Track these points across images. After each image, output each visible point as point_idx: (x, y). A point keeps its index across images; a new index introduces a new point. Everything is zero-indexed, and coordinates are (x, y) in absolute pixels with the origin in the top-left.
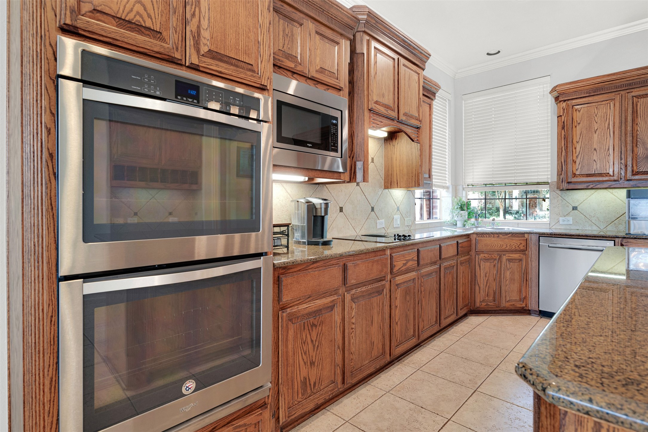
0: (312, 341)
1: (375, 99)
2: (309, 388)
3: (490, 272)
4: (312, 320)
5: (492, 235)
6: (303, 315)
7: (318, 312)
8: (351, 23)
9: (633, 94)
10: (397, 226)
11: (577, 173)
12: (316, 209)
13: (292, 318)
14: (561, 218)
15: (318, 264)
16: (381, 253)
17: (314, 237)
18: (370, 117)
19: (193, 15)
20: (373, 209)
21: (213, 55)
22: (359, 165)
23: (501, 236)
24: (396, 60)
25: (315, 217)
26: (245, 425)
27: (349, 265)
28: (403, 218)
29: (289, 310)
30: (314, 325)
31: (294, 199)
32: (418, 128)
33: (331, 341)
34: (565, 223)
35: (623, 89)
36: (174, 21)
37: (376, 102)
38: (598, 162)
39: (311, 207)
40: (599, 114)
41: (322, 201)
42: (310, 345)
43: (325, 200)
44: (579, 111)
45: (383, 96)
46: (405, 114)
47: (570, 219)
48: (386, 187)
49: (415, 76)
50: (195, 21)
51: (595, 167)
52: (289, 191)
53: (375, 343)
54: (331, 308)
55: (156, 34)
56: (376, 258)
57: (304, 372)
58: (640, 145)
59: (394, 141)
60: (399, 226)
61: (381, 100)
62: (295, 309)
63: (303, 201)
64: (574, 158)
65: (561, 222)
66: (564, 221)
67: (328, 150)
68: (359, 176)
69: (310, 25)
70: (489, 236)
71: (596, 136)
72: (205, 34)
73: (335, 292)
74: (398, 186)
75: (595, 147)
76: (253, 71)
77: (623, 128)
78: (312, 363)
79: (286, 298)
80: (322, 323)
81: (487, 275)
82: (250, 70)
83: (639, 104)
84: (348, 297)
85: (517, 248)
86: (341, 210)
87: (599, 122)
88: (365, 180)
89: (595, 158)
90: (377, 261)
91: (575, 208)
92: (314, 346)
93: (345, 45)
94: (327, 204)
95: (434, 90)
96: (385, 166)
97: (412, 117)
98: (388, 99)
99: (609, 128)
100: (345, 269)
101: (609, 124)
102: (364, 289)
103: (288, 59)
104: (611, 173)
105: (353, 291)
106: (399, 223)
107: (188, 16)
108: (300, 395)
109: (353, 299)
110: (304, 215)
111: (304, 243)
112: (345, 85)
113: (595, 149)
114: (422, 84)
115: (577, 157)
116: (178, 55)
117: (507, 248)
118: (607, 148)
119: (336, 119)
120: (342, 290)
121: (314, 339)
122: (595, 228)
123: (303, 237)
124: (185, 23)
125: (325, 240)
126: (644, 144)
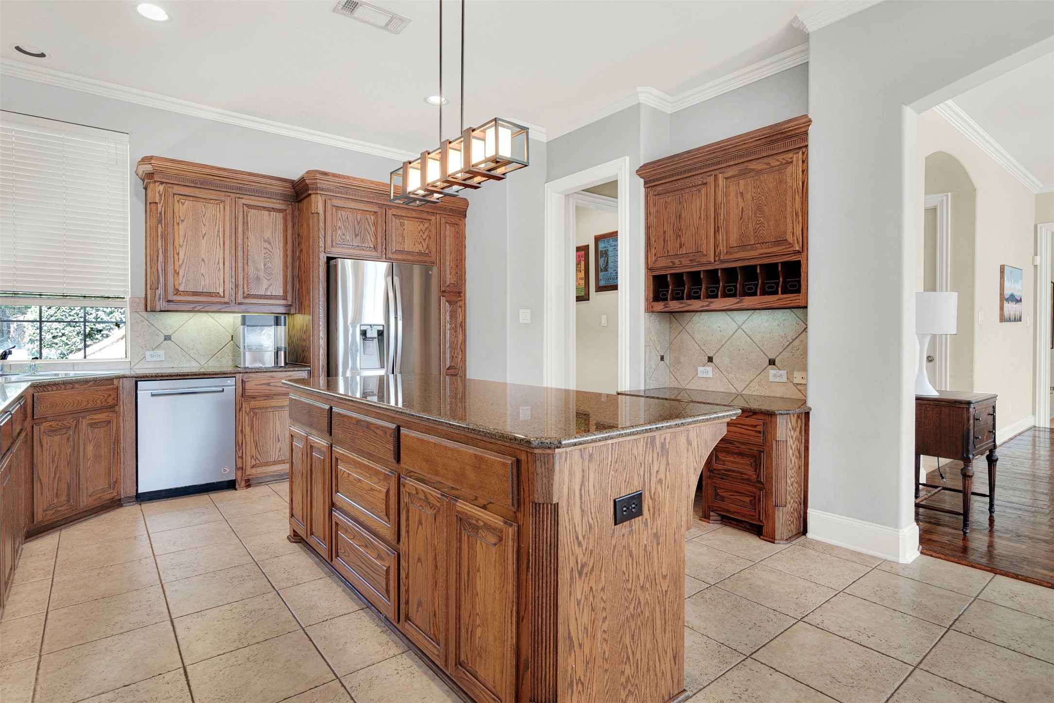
3: (60, 451)
5: (63, 387)
9: (243, 201)
11: (181, 289)
14: (148, 353)
23: (77, 386)
34: (155, 359)
35: (234, 191)
38: (207, 277)
40: (208, 215)
44: (183, 204)
47: (161, 353)
51: (203, 283)
58: (251, 264)
64: (177, 268)
65: (148, 359)
66: (151, 356)
70: (57, 388)
71: (203, 242)
75: (203, 256)
77: (233, 239)
81: (56, 459)
83: (249, 215)
85: (104, 404)
87: (207, 225)
89: (203, 271)
91: (168, 338)
99: (218, 236)
101: (219, 231)
104: (221, 293)
113: (203, 260)
115: (180, 266)
117: (89, 406)
118: (217, 260)
122: (194, 364)
126: (254, 262)
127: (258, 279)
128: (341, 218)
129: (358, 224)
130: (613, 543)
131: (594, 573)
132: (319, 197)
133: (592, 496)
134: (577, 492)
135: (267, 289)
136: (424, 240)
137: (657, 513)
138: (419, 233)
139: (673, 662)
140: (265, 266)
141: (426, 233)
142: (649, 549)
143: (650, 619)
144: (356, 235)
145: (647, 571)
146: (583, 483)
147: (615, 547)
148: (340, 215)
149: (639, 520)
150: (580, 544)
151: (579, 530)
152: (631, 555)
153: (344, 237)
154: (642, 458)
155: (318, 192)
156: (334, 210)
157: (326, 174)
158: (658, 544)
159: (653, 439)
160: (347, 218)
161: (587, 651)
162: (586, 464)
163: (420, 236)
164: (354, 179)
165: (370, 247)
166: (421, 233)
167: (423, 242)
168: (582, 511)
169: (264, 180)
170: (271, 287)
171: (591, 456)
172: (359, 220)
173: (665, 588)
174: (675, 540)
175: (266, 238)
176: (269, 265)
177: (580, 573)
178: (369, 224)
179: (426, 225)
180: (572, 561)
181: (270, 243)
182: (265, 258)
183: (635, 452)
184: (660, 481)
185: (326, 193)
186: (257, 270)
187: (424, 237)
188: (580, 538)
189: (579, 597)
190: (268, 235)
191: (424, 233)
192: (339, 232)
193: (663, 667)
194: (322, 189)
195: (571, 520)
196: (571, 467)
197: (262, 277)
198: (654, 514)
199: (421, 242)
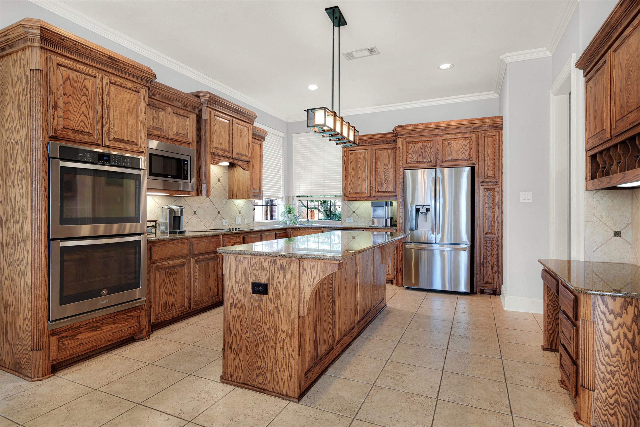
0: (170, 282)
1: (215, 146)
2: (168, 307)
4: (170, 271)
5: (301, 229)
6: (164, 268)
7: (174, 267)
8: (197, 106)
9: (376, 148)
10: (239, 224)
11: (351, 191)
12: (175, 212)
13: (158, 268)
15: (174, 241)
16: (216, 237)
17: (173, 229)
18: (211, 157)
19: (107, 123)
20: (219, 213)
21: (116, 140)
22: (204, 186)
23: (307, 229)
24: (231, 121)
25: (175, 217)
26: (132, 316)
27: (194, 243)
28: (243, 219)
29: (156, 265)
30: (171, 274)
31: (161, 206)
32: (248, 162)
33: (182, 283)
34: (349, 221)
35: (371, 144)
36: (97, 127)
37: (216, 148)
38: (360, 185)
39: (171, 211)
40: (361, 157)
41: (178, 208)
42: (169, 284)
43: (181, 207)
44: (352, 154)
45: (221, 144)
46: (237, 154)
47: (352, 218)
48: (229, 198)
49: (246, 130)
50: (107, 126)
51: (359, 188)
52: (157, 201)
53: (212, 288)
54: (182, 265)
55: (90, 134)
56: (212, 240)
57: (165, 298)
58: (378, 177)
59: (234, 168)
60: (240, 224)
61: (219, 146)
62: (160, 264)
63: (166, 207)
64: (350, 182)
66: (348, 220)
67: (182, 179)
68: (204, 192)
69: (170, 110)
71: (359, 170)
72: (113, 131)
73: (185, 256)
74: (237, 198)
75: (359, 176)
76: (137, 145)
77: (372, 166)
78: (170, 294)
79: (154, 258)
80: (176, 273)
82: (134, 145)
83: (378, 154)
84: (193, 261)
86: (195, 213)
87: (361, 162)
88: (208, 195)
89: (359, 183)
90: (213, 242)
91: (354, 212)
92: (171, 285)
93: (193, 117)
94: (182, 210)
95: (264, 136)
96: (229, 184)
97: (243, 155)
98: (225, 145)
99: (365, 166)
100: (191, 245)
101: (365, 164)
102: (204, 257)
103: (156, 130)
104: (366, 192)
105: (197, 258)
106: (240, 221)
107: (104, 123)
108: (163, 310)
109: (196, 262)
110: (167, 216)
111: (167, 232)
112: (193, 141)
113: (359, 178)
114: (251, 133)
115: (351, 182)
116: (99, 142)
118: (365, 177)
119: (187, 161)
120: (189, 257)
121: (172, 281)
122: (363, 224)
123: (166, 229)
124: (103, 126)
125: (181, 230)
126: (380, 176)
127: (382, 184)
128: (411, 148)
129: (421, 149)
130: (252, 301)
131: (242, 309)
132: (400, 139)
133: (241, 277)
134: (233, 273)
135: (386, 188)
136: (467, 151)
137: (277, 298)
138: (462, 147)
139: (289, 378)
140: (385, 177)
141: (468, 146)
142: (273, 313)
143: (274, 347)
144: (420, 156)
145: (271, 323)
146: (236, 271)
147: (252, 303)
148: (410, 146)
149: (265, 297)
150: (235, 294)
151: (234, 288)
152: (261, 310)
153: (413, 158)
154: (268, 268)
155: (399, 137)
156: (407, 144)
157: (401, 126)
158: (279, 313)
159: (275, 261)
160: (415, 147)
161: (238, 340)
162: (238, 263)
163: (463, 148)
164: (418, 125)
165: (429, 161)
166: (464, 147)
167: (465, 152)
168: (236, 282)
169: (383, 136)
170: (388, 187)
171: (240, 261)
172: (421, 147)
173: (283, 337)
174: (290, 317)
175: (385, 164)
176: (387, 176)
177: (235, 306)
178: (427, 148)
179: (468, 141)
180: (231, 301)
181: (387, 166)
182: (385, 173)
183: (264, 264)
184: (280, 283)
185: (403, 136)
186: (382, 180)
187: (466, 149)
188: (235, 292)
189: (235, 316)
190: (386, 162)
191: (466, 146)
192: (410, 156)
193: (282, 375)
194: (401, 135)
195: (231, 283)
196: (230, 261)
197: (384, 183)
198: (276, 297)
199: (464, 152)
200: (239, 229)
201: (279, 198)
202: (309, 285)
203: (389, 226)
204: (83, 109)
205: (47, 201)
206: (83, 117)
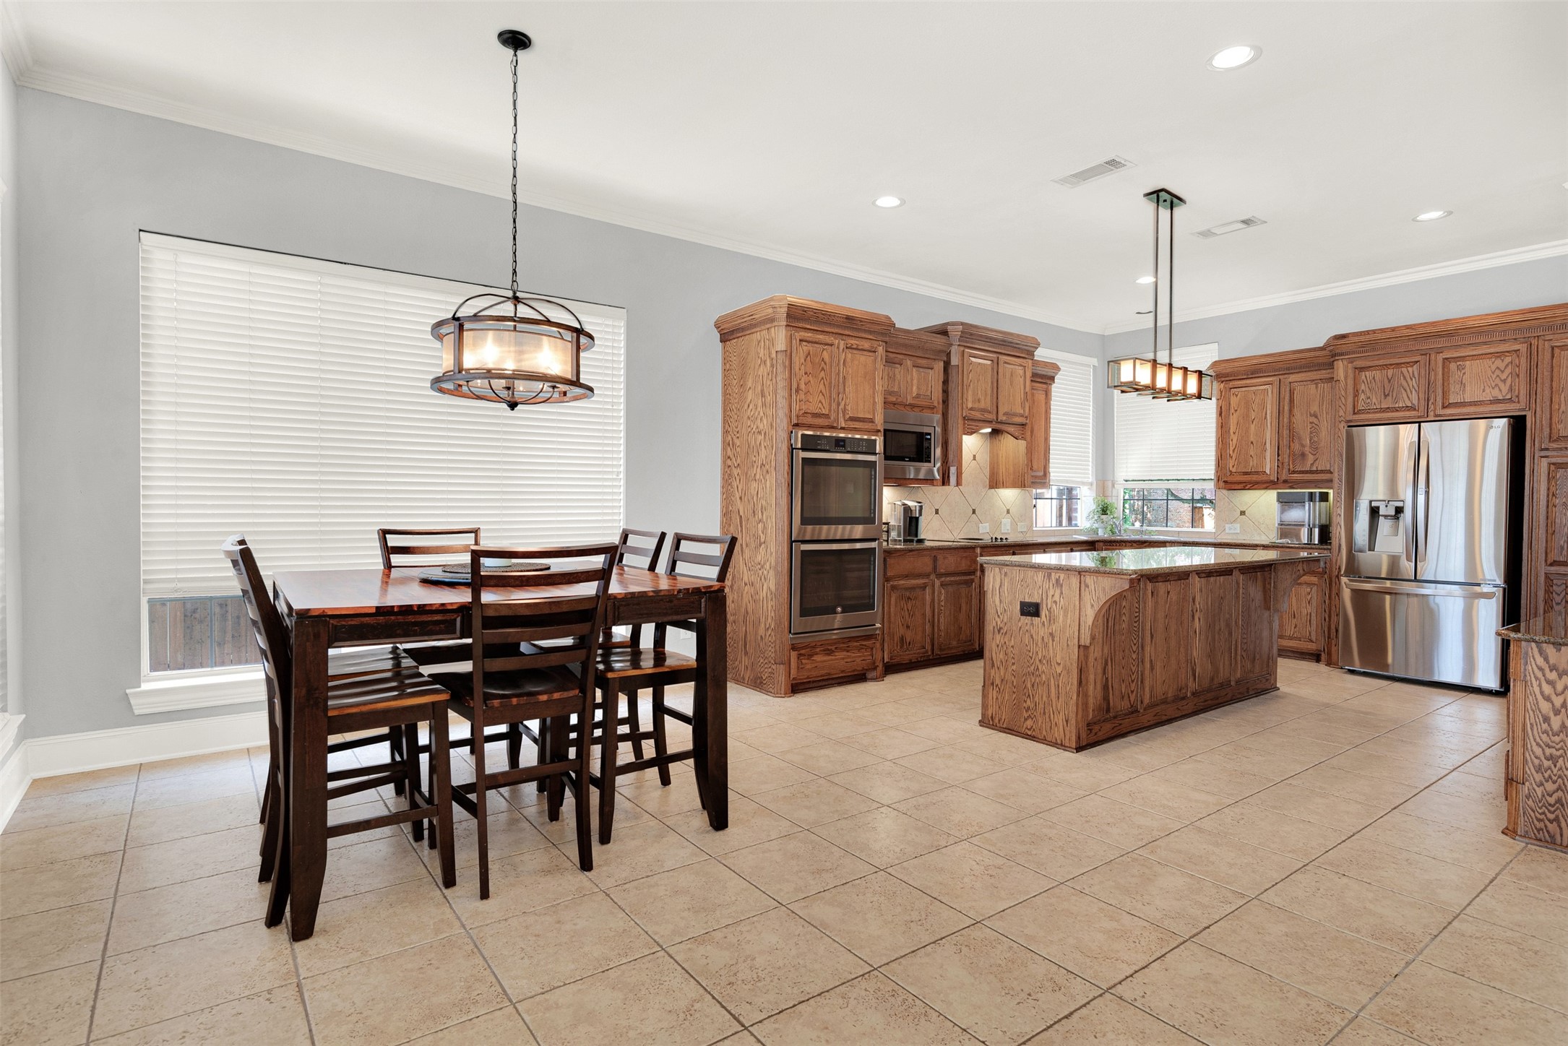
0: (908, 610)
1: (970, 405)
2: (905, 645)
4: (908, 594)
5: (1124, 544)
6: (901, 589)
7: (912, 588)
8: (944, 349)
9: (1290, 380)
10: (1006, 532)
11: (1234, 470)
12: (911, 510)
13: (894, 588)
14: (1227, 526)
15: (913, 553)
16: (971, 550)
17: (909, 535)
18: (964, 424)
19: (843, 399)
20: (974, 512)
21: (853, 419)
22: (953, 470)
23: (1134, 544)
24: (996, 361)
25: (911, 518)
26: (865, 645)
27: (940, 557)
28: (1014, 524)
29: (891, 583)
30: (909, 598)
31: (890, 501)
32: (1023, 425)
33: (923, 614)
34: (1232, 531)
35: (1281, 373)
36: (834, 406)
37: (971, 409)
38: (1255, 458)
39: (907, 509)
40: (1257, 400)
41: (916, 504)
42: (906, 613)
43: (920, 503)
44: (1237, 396)
45: (979, 401)
46: (1005, 414)
47: (1239, 526)
48: (991, 487)
49: (1020, 371)
50: (843, 402)
51: (1251, 464)
52: (893, 498)
54: (924, 587)
55: (827, 416)
56: (965, 555)
57: (902, 631)
58: (1296, 441)
59: (1000, 435)
60: (1009, 531)
61: (976, 406)
62: (896, 583)
63: (899, 503)
64: (1231, 453)
65: (1227, 531)
66: (1230, 529)
67: (922, 462)
68: (953, 479)
69: (909, 363)
71: (1253, 427)
72: (849, 408)
73: (928, 576)
74: (1004, 486)
75: (1252, 440)
76: (873, 422)
77: (1281, 419)
78: (908, 627)
79: (889, 574)
80: (916, 598)
82: (870, 422)
83: (1295, 392)
84: (937, 583)
86: (937, 512)
87: (1256, 410)
88: (958, 483)
89: (1252, 453)
90: (966, 557)
91: (1243, 513)
92: (909, 614)
93: (939, 366)
94: (921, 507)
95: (1053, 374)
96: (991, 463)
97: (1015, 415)
98: (986, 403)
99: (1266, 418)
100: (935, 559)
101: (1266, 414)
102: (952, 579)
103: (890, 395)
104: (1268, 472)
105: (943, 579)
106: (1009, 527)
107: (840, 400)
108: (899, 647)
109: (942, 585)
110: (900, 516)
111: (900, 541)
112: (938, 403)
113: (1252, 443)
114: (1029, 374)
115: (1234, 451)
116: (835, 425)
118: (1264, 441)
119: (930, 434)
120: (933, 577)
121: (910, 609)
122: (1264, 537)
123: (899, 535)
124: (839, 404)
125: (919, 538)
126: (1300, 438)
127: (1303, 455)
128: (1365, 380)
129: (1389, 381)
130: (1020, 625)
131: (1007, 635)
132: (1340, 362)
133: (1006, 595)
134: (998, 589)
135: (1312, 464)
136: (1504, 381)
137: (1052, 622)
138: (1493, 373)
139: (1065, 723)
140: (1310, 441)
141: (1508, 371)
142: (1046, 640)
143: (1047, 683)
144: (1386, 396)
145: (1044, 653)
146: (1000, 586)
147: (1020, 628)
148: (1363, 377)
149: (1036, 620)
150: (998, 616)
151: (998, 609)
152: (1032, 636)
153: (1369, 400)
154: (1041, 584)
155: (1337, 358)
156: (1357, 372)
157: (1343, 336)
158: (1053, 641)
159: (1049, 575)
160: (1374, 378)
161: (1002, 674)
162: (1003, 576)
163: (1494, 376)
164: (1382, 331)
165: (1408, 407)
166: (1498, 372)
167: (1502, 385)
168: (1001, 600)
169: (1308, 355)
170: (1317, 462)
171: (1006, 573)
172: (1390, 377)
173: (1059, 671)
174: (1068, 645)
175: (1312, 412)
176: (1316, 439)
177: (999, 631)
178: (1405, 378)
179: (1508, 360)
180: (994, 624)
181: (1316, 417)
182: (1311, 433)
183: (1035, 578)
184: (1055, 602)
185: (1347, 357)
186: (1303, 446)
187: (1504, 377)
188: (999, 613)
189: (998, 643)
190: (1315, 408)
191: (1503, 372)
192: (1362, 396)
193: (1056, 719)
194: (1342, 354)
195: (994, 602)
196: (994, 574)
197: (1307, 453)
198: (1050, 620)
199: (1496, 385)
200: (1006, 539)
201: (1083, 483)
202: (1092, 606)
203: (1317, 542)
204: (822, 386)
205: (790, 497)
206: (821, 397)
